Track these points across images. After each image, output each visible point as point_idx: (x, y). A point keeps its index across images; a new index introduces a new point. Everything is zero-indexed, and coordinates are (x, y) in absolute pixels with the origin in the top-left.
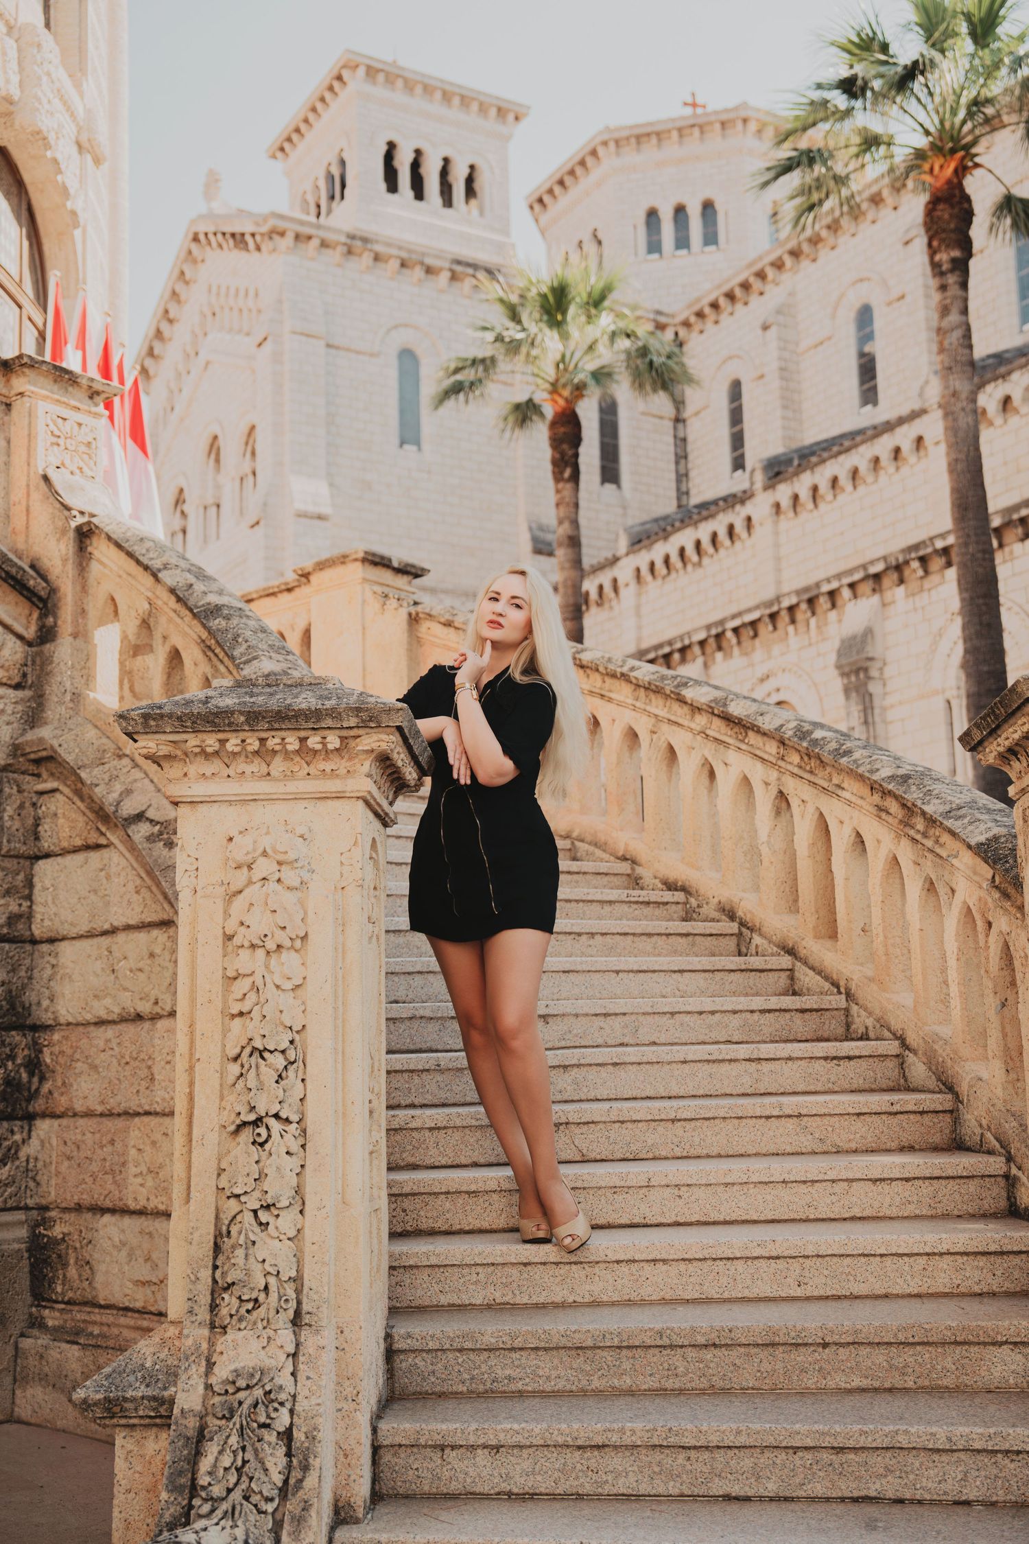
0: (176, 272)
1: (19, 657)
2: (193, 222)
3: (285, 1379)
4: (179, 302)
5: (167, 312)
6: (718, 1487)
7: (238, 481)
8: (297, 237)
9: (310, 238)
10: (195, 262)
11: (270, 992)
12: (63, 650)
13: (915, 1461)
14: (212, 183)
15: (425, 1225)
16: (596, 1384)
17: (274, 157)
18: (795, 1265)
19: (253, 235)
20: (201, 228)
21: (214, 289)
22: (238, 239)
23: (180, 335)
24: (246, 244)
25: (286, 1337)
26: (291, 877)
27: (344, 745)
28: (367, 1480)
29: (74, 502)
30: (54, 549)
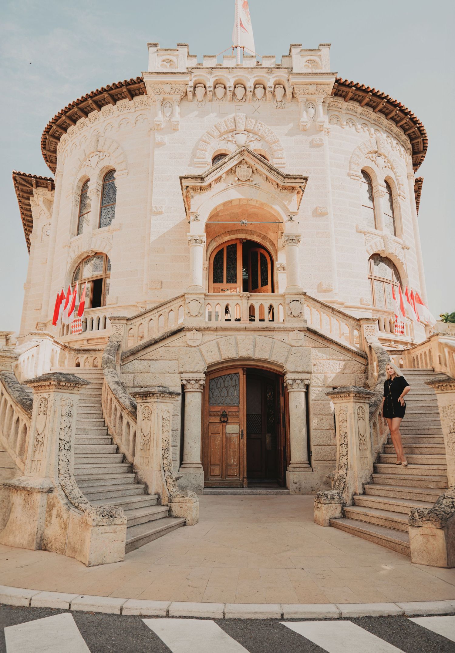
1: (364, 368)
3: (345, 476)
6: (402, 497)
11: (342, 427)
12: (369, 366)
13: (426, 496)
15: (389, 462)
16: (398, 484)
25: (345, 471)
26: (345, 413)
27: (349, 395)
28: (360, 491)
29: (369, 341)
30: (367, 350)
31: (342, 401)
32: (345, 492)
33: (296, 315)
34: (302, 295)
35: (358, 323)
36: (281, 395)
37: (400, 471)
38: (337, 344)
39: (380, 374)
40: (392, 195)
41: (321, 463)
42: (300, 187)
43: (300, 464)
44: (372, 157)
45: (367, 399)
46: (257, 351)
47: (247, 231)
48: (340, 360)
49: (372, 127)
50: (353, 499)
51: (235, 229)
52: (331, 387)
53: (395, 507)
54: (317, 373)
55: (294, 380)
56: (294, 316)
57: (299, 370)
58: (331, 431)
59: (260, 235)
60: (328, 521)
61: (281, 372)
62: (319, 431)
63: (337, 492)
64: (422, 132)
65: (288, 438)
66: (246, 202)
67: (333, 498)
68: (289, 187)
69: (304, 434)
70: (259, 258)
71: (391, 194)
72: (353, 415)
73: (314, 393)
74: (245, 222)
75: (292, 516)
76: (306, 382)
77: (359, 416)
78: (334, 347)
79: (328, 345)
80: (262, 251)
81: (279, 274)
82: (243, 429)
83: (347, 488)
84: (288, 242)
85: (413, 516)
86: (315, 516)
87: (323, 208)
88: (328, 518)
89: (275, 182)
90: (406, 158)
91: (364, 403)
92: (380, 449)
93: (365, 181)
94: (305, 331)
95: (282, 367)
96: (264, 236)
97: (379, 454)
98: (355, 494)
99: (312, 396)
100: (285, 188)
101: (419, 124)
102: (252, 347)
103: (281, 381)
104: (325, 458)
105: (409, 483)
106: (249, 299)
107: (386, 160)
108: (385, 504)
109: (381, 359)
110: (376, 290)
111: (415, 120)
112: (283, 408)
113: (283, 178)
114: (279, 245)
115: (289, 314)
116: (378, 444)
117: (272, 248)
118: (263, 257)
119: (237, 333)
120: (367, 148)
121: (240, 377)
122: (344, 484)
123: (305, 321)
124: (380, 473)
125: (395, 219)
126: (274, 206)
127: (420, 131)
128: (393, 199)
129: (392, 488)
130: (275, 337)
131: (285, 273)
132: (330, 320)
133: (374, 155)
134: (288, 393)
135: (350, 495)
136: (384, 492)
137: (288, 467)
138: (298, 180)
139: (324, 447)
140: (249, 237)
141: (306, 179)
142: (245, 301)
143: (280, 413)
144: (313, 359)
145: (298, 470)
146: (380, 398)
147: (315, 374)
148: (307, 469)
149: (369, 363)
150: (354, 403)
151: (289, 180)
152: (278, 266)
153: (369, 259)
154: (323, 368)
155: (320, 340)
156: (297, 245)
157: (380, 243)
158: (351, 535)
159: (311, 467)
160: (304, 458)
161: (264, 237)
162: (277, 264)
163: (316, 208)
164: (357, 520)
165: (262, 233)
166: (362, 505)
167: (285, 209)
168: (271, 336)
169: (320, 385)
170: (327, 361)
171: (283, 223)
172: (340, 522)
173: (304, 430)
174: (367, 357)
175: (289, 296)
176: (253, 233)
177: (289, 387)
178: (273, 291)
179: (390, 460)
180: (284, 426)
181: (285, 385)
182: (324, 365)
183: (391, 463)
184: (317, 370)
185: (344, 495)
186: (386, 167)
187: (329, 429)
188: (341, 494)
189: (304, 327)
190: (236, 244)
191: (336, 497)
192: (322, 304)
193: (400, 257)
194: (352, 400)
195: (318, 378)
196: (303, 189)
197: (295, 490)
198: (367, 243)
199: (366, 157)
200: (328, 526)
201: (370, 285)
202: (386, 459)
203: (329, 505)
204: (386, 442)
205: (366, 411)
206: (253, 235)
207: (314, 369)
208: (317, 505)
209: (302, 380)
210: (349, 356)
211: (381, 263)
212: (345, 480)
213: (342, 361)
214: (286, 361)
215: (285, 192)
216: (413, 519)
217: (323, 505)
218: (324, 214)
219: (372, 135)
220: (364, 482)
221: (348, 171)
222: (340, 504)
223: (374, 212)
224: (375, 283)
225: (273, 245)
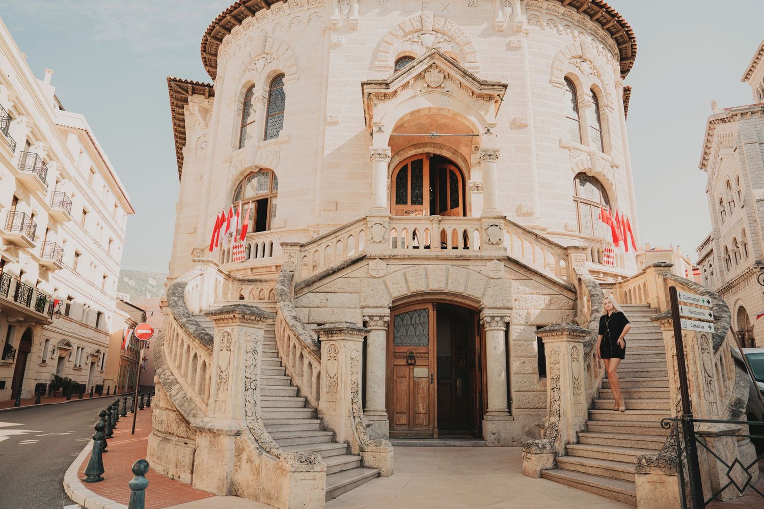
0: (707, 134)
1: (572, 303)
2: (709, 118)
3: (557, 424)
4: (710, 142)
5: (707, 146)
7: (737, 193)
8: (742, 114)
9: (747, 113)
10: (712, 129)
11: (554, 370)
12: (578, 302)
13: (648, 443)
14: (714, 104)
15: (606, 408)
16: (616, 432)
17: (744, 81)
18: (658, 416)
19: (727, 118)
20: (712, 120)
21: (719, 136)
22: (723, 120)
23: (712, 151)
24: (726, 121)
25: (557, 418)
27: (562, 334)
28: (574, 440)
29: (578, 273)
30: (576, 283)
31: (554, 340)
32: (557, 441)
33: (494, 242)
34: (502, 219)
35: (566, 252)
36: (476, 335)
37: (618, 418)
38: (541, 276)
39: (594, 310)
40: (599, 106)
41: (522, 411)
42: (499, 95)
43: (499, 413)
44: (576, 63)
45: (582, 338)
46: (449, 283)
47: (434, 145)
48: (545, 295)
49: (575, 29)
50: (566, 448)
51: (421, 142)
52: (534, 325)
53: (615, 456)
54: (520, 309)
55: (493, 317)
56: (492, 244)
57: (498, 306)
58: (534, 375)
59: (450, 149)
60: (539, 472)
61: (477, 308)
62: (521, 375)
63: (548, 441)
64: (631, 36)
65: (485, 382)
66: (437, 111)
67: (544, 448)
68: (486, 95)
69: (504, 378)
70: (448, 176)
71: (597, 105)
72: (566, 356)
73: (516, 332)
74: (435, 134)
75: (497, 468)
76: (507, 319)
77: (573, 357)
78: (538, 279)
79: (531, 277)
80: (452, 168)
81: (472, 195)
82: (433, 372)
83: (559, 436)
84: (485, 158)
85: (640, 463)
86: (523, 467)
87: (522, 119)
88: (539, 469)
89: (470, 89)
90: (613, 65)
91: (579, 342)
92: (594, 394)
93: (569, 90)
94: (505, 260)
95: (478, 302)
96: (455, 150)
97: (593, 399)
98: (569, 443)
99: (513, 335)
100: (481, 96)
101: (627, 27)
102: (445, 279)
103: (476, 318)
104: (528, 405)
105: (629, 430)
106: (441, 223)
107: (592, 66)
108: (603, 452)
109: (594, 293)
110: (582, 214)
111: (623, 23)
112: (479, 350)
113: (479, 85)
114: (472, 161)
115: (487, 241)
116: (592, 388)
117: (463, 165)
118: (453, 174)
119: (427, 262)
120: (570, 52)
121: (430, 314)
122: (556, 432)
123: (506, 249)
124: (595, 420)
125: (602, 133)
126: (468, 117)
127: (629, 35)
128: (600, 110)
129: (610, 436)
130: (470, 267)
131: (480, 193)
132: (533, 248)
133: (579, 60)
134: (485, 331)
135: (563, 443)
136: (600, 440)
137: (484, 416)
138: (496, 87)
139: (526, 393)
140: (438, 152)
141: (505, 86)
142: (435, 225)
143: (475, 355)
144: (514, 293)
145: (496, 418)
146: (595, 337)
147: (517, 311)
148: (507, 418)
149: (578, 298)
150: (568, 343)
151: (486, 87)
152: (471, 185)
153: (575, 179)
154: (526, 303)
155: (522, 271)
156: (495, 161)
157: (587, 160)
158: (566, 487)
159: (511, 415)
160: (503, 405)
161: (455, 152)
162: (470, 183)
163: (514, 120)
164: (571, 471)
165: (452, 147)
166: (576, 455)
167: (482, 119)
168: (466, 266)
169: (523, 323)
170: (530, 295)
171: (478, 135)
172: (553, 473)
173: (504, 374)
174: (576, 290)
175: (487, 220)
176: (442, 147)
177: (486, 325)
178: (465, 215)
179: (606, 406)
180: (480, 370)
181: (481, 323)
182: (526, 300)
183: (606, 409)
184: (519, 306)
185: (556, 444)
186: (591, 74)
187: (532, 373)
188: (553, 443)
189: (504, 256)
190: (422, 160)
191: (548, 447)
192: (524, 230)
193: (609, 176)
194: (566, 339)
195: (520, 315)
196: (501, 97)
197: (493, 441)
198: (572, 160)
199: (570, 63)
200: (539, 478)
201: (575, 209)
202: (602, 404)
203: (541, 455)
204: (600, 387)
205: (580, 351)
206: (443, 149)
207: (515, 304)
208: (527, 455)
209: (502, 317)
210: (555, 290)
211: (587, 183)
212: (557, 428)
213: (547, 296)
214: (484, 295)
215: (482, 101)
216: (640, 466)
217: (534, 455)
218: (523, 126)
219: (576, 37)
220: (578, 430)
221: (549, 78)
222: (552, 454)
223: (579, 125)
224: (581, 205)
225: (465, 160)
